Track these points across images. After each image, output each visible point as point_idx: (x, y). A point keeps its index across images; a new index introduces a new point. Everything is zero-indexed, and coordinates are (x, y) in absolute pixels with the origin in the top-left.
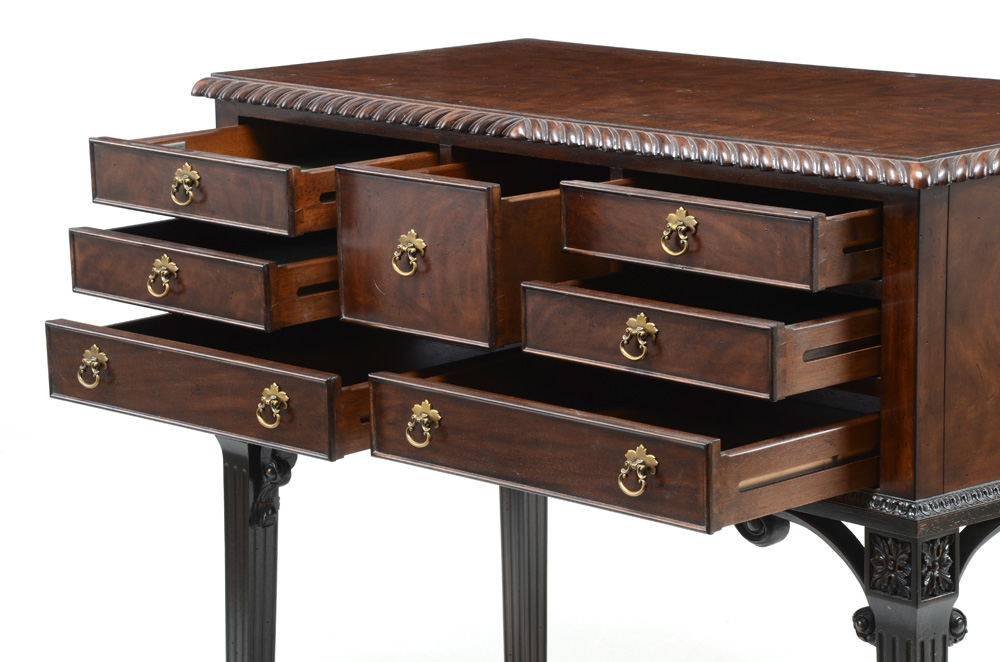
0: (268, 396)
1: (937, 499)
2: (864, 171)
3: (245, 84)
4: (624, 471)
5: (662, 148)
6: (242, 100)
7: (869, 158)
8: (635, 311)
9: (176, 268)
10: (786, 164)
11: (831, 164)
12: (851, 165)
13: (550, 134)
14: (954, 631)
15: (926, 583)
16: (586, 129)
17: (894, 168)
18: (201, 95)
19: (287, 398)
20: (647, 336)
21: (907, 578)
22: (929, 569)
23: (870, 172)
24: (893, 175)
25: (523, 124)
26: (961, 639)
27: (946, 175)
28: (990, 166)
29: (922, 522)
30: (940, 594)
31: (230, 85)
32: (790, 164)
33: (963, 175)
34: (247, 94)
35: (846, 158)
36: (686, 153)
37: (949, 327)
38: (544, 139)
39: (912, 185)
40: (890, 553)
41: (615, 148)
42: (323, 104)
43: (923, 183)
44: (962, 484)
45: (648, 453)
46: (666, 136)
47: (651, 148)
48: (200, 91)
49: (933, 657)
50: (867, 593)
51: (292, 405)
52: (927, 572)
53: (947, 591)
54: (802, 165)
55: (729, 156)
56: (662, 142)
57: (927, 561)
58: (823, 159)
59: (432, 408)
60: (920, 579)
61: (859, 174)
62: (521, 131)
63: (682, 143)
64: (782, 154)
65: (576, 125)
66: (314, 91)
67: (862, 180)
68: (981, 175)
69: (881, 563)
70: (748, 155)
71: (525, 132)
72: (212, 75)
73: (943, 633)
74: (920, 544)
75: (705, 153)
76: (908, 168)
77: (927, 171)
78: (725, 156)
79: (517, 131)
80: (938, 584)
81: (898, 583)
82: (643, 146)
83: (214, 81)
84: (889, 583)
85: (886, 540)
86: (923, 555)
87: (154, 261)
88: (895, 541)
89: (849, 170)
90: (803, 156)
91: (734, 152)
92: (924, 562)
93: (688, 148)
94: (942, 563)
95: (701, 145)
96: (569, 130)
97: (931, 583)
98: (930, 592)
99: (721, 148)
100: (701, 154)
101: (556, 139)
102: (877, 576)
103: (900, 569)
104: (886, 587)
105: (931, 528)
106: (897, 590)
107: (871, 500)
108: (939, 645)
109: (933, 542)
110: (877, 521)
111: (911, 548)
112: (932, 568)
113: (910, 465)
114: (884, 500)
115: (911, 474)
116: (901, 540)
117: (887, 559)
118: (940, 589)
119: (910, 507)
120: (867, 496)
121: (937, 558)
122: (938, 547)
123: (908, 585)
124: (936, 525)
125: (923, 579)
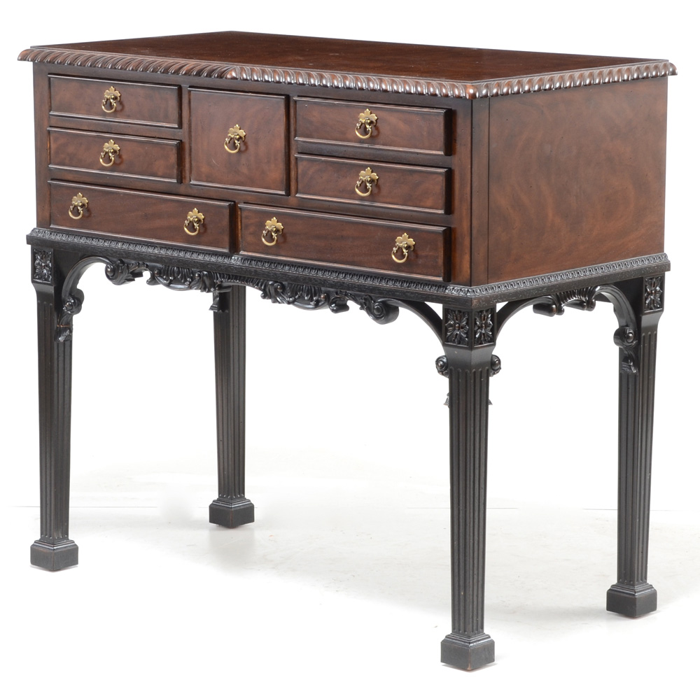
0: (191, 217)
1: (484, 287)
2: (441, 91)
3: (53, 52)
4: (395, 249)
5: (321, 81)
6: (52, 62)
7: (443, 83)
8: (364, 167)
9: (119, 148)
10: (395, 88)
11: (421, 87)
12: (433, 87)
13: (252, 75)
14: (494, 368)
15: (477, 336)
16: (274, 72)
17: (457, 87)
18: (25, 60)
19: (203, 217)
20: (372, 181)
21: (466, 333)
22: (479, 328)
23: (444, 91)
24: (457, 92)
25: (235, 70)
26: (497, 373)
27: (487, 92)
28: (512, 89)
29: (475, 299)
30: (485, 343)
31: (43, 53)
32: (398, 88)
33: (497, 94)
34: (56, 58)
35: (430, 83)
36: (336, 84)
37: (491, 184)
38: (248, 78)
39: (468, 98)
40: (457, 320)
41: (293, 82)
42: (105, 63)
43: (473, 96)
44: (499, 280)
45: (409, 238)
46: (324, 74)
47: (315, 81)
48: (24, 57)
49: (481, 381)
50: (444, 345)
51: (206, 222)
52: (477, 330)
53: (489, 342)
54: (405, 88)
55: (362, 85)
56: (322, 77)
57: (478, 323)
58: (417, 84)
59: (278, 222)
60: (473, 333)
61: (437, 92)
62: (234, 74)
63: (334, 77)
64: (393, 82)
65: (268, 69)
66: (99, 55)
67: (439, 96)
68: (507, 94)
69: (451, 326)
70: (373, 83)
71: (236, 74)
72: (31, 47)
73: (487, 368)
74: (474, 313)
75: (347, 83)
76: (465, 88)
77: (476, 90)
78: (359, 84)
79: (231, 74)
80: (484, 337)
81: (461, 336)
82: (309, 81)
83: (33, 51)
84: (456, 338)
85: (455, 312)
86: (476, 319)
87: (104, 145)
88: (460, 312)
89: (432, 90)
90: (405, 83)
91: (364, 82)
92: (476, 324)
93: (337, 80)
94: (487, 325)
95: (345, 78)
96: (264, 72)
97: (480, 336)
98: (479, 341)
99: (357, 79)
100: (345, 83)
101: (256, 78)
102: (449, 334)
103: (462, 328)
104: (454, 340)
105: (480, 303)
106: (461, 341)
107: (446, 289)
108: (484, 374)
109: (481, 312)
110: (449, 301)
111: (468, 315)
112: (480, 327)
113: (468, 266)
114: (453, 289)
115: (469, 272)
116: (463, 310)
117: (455, 323)
118: (485, 340)
119: (468, 291)
120: (444, 287)
121: (484, 322)
122: (485, 316)
123: (467, 337)
124: (483, 301)
125: (476, 334)
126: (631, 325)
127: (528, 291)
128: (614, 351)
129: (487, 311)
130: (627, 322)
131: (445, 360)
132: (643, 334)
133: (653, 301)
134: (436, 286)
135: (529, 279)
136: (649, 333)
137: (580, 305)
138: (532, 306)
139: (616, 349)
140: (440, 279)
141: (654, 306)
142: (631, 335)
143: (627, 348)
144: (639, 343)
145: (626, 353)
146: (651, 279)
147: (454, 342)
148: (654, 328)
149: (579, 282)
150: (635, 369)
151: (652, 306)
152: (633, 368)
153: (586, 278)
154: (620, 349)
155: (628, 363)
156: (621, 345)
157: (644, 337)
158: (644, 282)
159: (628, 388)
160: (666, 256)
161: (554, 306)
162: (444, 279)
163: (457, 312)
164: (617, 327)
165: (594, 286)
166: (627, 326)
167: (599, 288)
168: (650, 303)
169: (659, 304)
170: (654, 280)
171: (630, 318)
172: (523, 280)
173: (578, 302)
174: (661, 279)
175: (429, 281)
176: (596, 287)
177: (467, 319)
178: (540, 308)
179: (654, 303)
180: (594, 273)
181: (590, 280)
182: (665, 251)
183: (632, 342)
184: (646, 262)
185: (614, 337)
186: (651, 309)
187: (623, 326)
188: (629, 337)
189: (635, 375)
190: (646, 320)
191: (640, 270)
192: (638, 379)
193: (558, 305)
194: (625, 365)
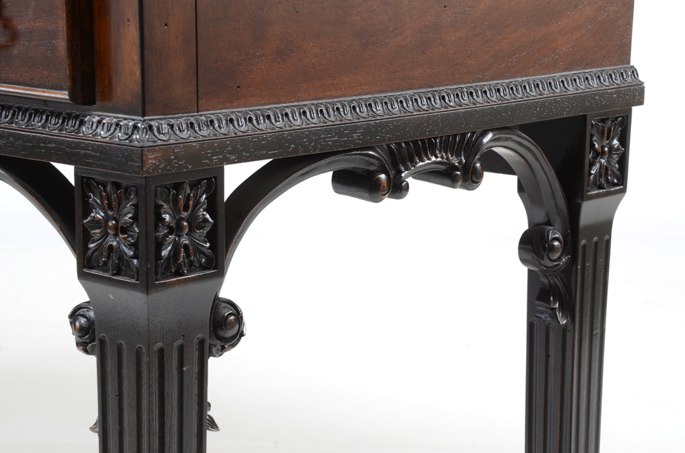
1: (184, 118)
14: (222, 333)
15: (165, 253)
21: (134, 246)
22: (171, 231)
26: (234, 345)
29: (152, 149)
30: (190, 272)
40: (110, 208)
44: (231, 101)
49: (181, 373)
52: (166, 236)
53: (204, 268)
57: (167, 217)
60: (152, 247)
69: (96, 223)
73: (200, 336)
74: (153, 188)
80: (188, 255)
81: (121, 256)
84: (109, 257)
85: (105, 187)
86: (160, 207)
88: (117, 186)
94: (195, 224)
97: (175, 252)
98: (173, 268)
102: (93, 246)
103: (124, 230)
104: (105, 263)
105: (169, 162)
106: (121, 267)
107: (82, 123)
108: (192, 354)
109: (178, 187)
110: (89, 156)
111: (137, 194)
112: (176, 229)
113: (136, 57)
114: (99, 122)
115: (138, 73)
116: (124, 183)
117: (107, 218)
118: (191, 264)
119: (135, 127)
120: (76, 117)
121: (185, 214)
122: (188, 199)
123: (135, 257)
124: (178, 157)
125: (159, 246)
126: (558, 222)
127: (314, 134)
128: (517, 276)
129: (195, 185)
130: (547, 215)
131: (91, 314)
132: (583, 242)
133: (604, 171)
134: (58, 116)
135: (317, 106)
136: (596, 238)
137: (446, 175)
138: (329, 175)
139: (521, 273)
140: (63, 95)
141: (608, 181)
142: (556, 243)
143: (547, 272)
144: (574, 260)
145: (546, 281)
146: (603, 121)
147: (104, 267)
148: (605, 228)
149: (446, 119)
150: (564, 316)
151: (603, 180)
152: (559, 315)
153: (461, 110)
154: (530, 272)
155: (548, 302)
156: (534, 264)
157: (584, 246)
158: (589, 127)
159: (548, 356)
160: (634, 72)
161: (383, 176)
162: (72, 96)
163: (109, 188)
164: (525, 226)
165: (479, 131)
166: (549, 223)
167: (490, 136)
168: (599, 174)
169: (617, 179)
170: (610, 122)
171: (557, 206)
172: (299, 107)
173: (443, 167)
174: (623, 122)
175: (45, 102)
176: (484, 133)
177: (136, 206)
178: (347, 181)
179: (606, 174)
180: (480, 100)
181: (469, 115)
182: (634, 62)
183: (559, 259)
184: (594, 83)
185: (520, 248)
186: (601, 187)
187: (538, 225)
188: (552, 248)
189: (564, 328)
190: (589, 211)
191: (580, 98)
192: (569, 335)
193: (392, 173)
194: (541, 306)
